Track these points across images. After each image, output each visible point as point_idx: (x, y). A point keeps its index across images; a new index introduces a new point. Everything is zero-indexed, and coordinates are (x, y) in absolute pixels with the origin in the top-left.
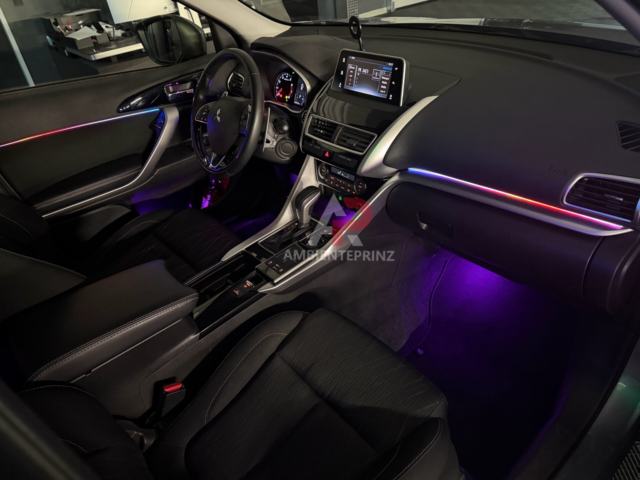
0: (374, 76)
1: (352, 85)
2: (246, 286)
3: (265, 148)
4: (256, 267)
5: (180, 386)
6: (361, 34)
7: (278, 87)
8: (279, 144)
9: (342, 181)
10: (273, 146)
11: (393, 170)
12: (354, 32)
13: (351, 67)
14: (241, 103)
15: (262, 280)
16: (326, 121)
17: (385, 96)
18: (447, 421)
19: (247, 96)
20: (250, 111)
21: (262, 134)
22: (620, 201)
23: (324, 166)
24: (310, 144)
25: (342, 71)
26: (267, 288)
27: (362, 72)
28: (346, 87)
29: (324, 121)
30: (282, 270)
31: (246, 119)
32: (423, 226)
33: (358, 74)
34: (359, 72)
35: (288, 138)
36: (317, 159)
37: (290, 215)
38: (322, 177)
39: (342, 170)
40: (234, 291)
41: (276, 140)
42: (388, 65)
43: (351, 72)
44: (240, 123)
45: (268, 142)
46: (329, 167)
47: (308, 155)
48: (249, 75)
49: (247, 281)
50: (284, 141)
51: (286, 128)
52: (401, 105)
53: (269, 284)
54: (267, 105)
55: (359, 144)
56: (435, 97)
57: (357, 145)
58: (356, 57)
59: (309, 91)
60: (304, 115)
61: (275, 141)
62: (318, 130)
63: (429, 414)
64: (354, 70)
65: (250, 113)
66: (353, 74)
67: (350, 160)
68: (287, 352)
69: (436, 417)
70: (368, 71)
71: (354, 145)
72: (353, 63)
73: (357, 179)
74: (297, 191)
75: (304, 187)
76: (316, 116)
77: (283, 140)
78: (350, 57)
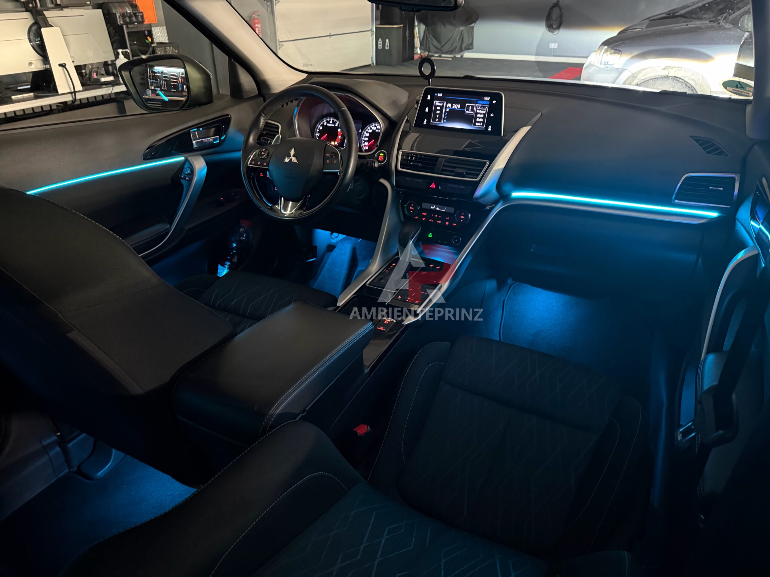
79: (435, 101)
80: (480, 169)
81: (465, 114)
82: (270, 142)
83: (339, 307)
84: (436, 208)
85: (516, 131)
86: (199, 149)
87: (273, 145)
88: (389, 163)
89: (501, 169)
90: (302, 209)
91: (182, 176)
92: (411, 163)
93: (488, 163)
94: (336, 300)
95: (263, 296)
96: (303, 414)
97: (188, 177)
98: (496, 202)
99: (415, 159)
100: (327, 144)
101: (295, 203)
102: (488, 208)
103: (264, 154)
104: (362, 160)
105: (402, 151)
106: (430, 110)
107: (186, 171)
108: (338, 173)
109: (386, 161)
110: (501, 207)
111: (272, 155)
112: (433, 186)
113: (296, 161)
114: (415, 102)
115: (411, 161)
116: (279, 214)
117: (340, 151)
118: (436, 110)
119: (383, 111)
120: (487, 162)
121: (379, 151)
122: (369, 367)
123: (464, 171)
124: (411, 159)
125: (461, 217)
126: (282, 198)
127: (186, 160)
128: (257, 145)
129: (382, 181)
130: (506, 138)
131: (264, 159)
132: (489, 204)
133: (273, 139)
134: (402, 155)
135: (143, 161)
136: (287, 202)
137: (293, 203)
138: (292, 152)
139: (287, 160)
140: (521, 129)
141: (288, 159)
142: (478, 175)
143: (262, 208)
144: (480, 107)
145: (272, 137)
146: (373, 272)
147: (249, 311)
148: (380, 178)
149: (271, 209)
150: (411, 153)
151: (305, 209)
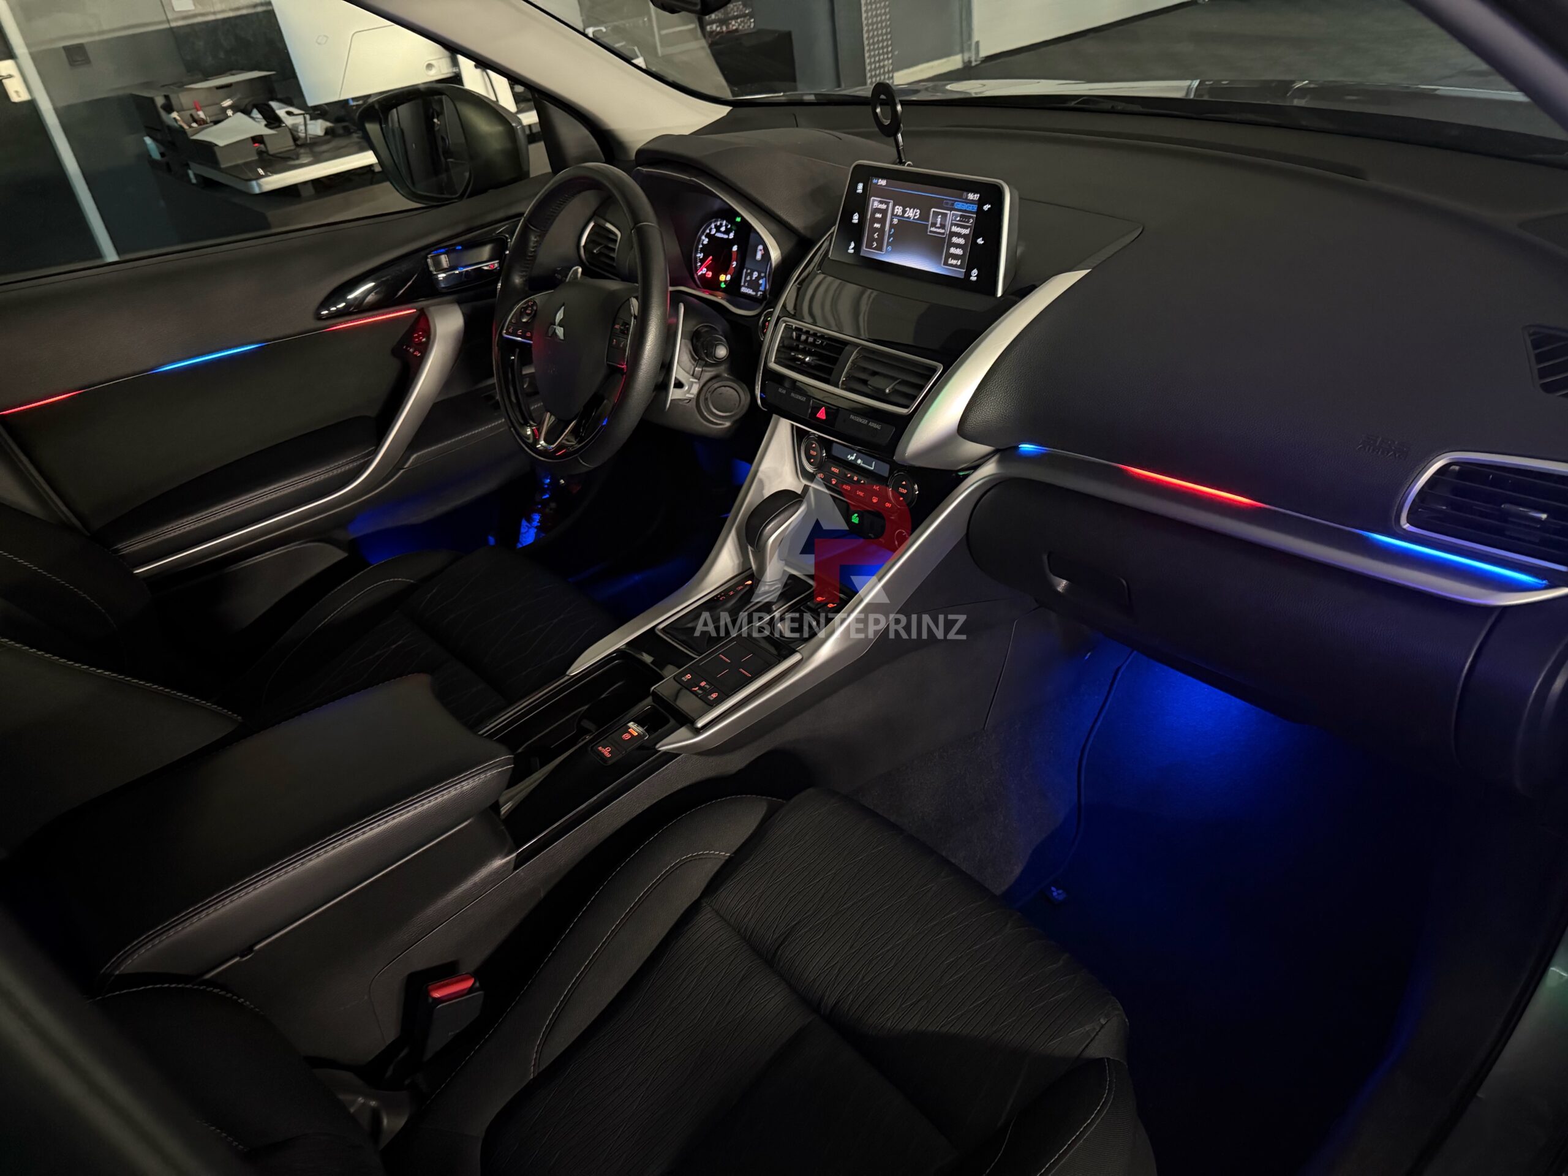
0: (934, 225)
1: (880, 248)
2: (626, 736)
3: (672, 400)
4: (653, 688)
5: (469, 984)
6: (901, 125)
7: (702, 254)
8: (705, 389)
9: (860, 478)
10: (692, 396)
11: (982, 449)
12: (884, 120)
13: (876, 205)
14: (612, 294)
15: (668, 722)
16: (819, 334)
17: (960, 273)
18: (1127, 1067)
19: (628, 277)
20: (636, 314)
21: (665, 366)
22: (1539, 520)
23: (813, 442)
24: (780, 390)
25: (857, 214)
26: (678, 740)
27: (902, 216)
28: (865, 251)
29: (815, 335)
30: (714, 695)
31: (626, 332)
32: (1059, 585)
33: (895, 221)
34: (896, 215)
35: (726, 375)
36: (797, 427)
37: (733, 561)
38: (809, 468)
39: (859, 451)
40: (600, 748)
41: (699, 380)
42: (966, 199)
43: (879, 216)
44: (611, 341)
45: (679, 385)
46: (826, 445)
47: (775, 416)
48: (632, 227)
49: (631, 724)
50: (717, 382)
51: (722, 352)
52: (999, 294)
53: (683, 731)
54: (676, 298)
55: (897, 387)
56: (1081, 274)
57: (894, 391)
58: (889, 180)
59: (776, 263)
60: (765, 321)
61: (696, 382)
62: (800, 356)
63: (1081, 1049)
64: (884, 212)
65: (635, 317)
66: (882, 221)
67: (878, 427)
68: (730, 897)
69: (1101, 1056)
70: (918, 214)
71: (887, 391)
72: (882, 193)
73: (895, 472)
74: (750, 504)
75: (767, 493)
76: (796, 324)
77: (714, 381)
78: (875, 181)
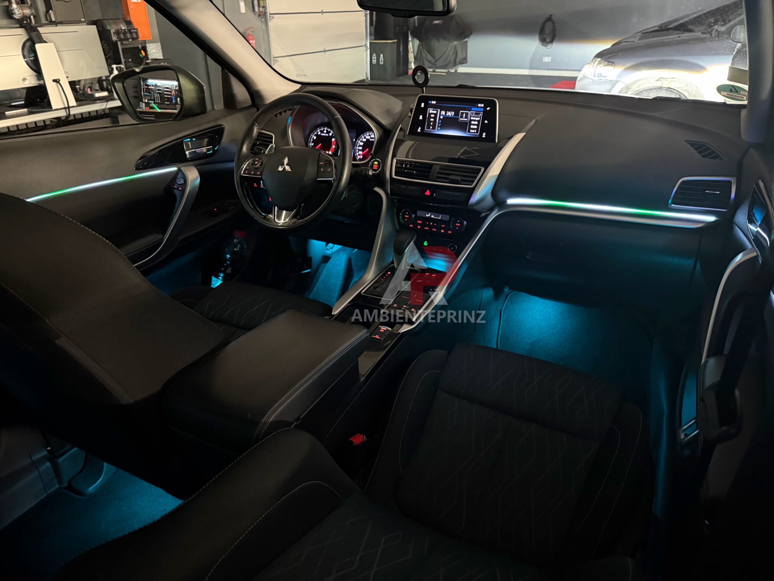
79: (429, 109)
80: (475, 175)
81: (459, 121)
82: (264, 151)
83: (334, 316)
84: (431, 215)
85: (510, 138)
86: (192, 160)
87: (267, 154)
88: (383, 172)
89: (496, 175)
90: (296, 218)
91: (175, 187)
92: (406, 171)
93: (483, 169)
94: (331, 309)
95: (257, 307)
96: (297, 422)
97: (181, 188)
98: (491, 210)
99: (409, 167)
100: (321, 153)
101: (289, 212)
102: (483, 215)
103: (258, 163)
104: (356, 169)
105: (396, 159)
106: (424, 117)
107: (179, 181)
108: (332, 181)
109: (380, 169)
110: (497, 213)
111: (265, 164)
112: (428, 193)
113: (290, 170)
114: (409, 110)
115: (406, 168)
116: (272, 222)
117: (334, 159)
118: (430, 117)
119: (377, 119)
120: (481, 168)
121: (374, 160)
122: (364, 375)
123: (459, 178)
124: (405, 167)
125: (457, 224)
126: (276, 207)
127: (179, 170)
128: (250, 154)
129: (377, 189)
130: (500, 145)
131: (257, 168)
132: (484, 211)
133: (267, 148)
134: (397, 163)
135: (136, 171)
136: (281, 211)
137: (287, 212)
138: (286, 161)
139: (280, 169)
140: (515, 135)
141: (282, 168)
142: (473, 182)
143: (256, 217)
144: (474, 114)
145: (266, 147)
146: (368, 281)
147: (243, 321)
148: (374, 187)
149: (265, 218)
150: (406, 161)
151: (298, 217)
